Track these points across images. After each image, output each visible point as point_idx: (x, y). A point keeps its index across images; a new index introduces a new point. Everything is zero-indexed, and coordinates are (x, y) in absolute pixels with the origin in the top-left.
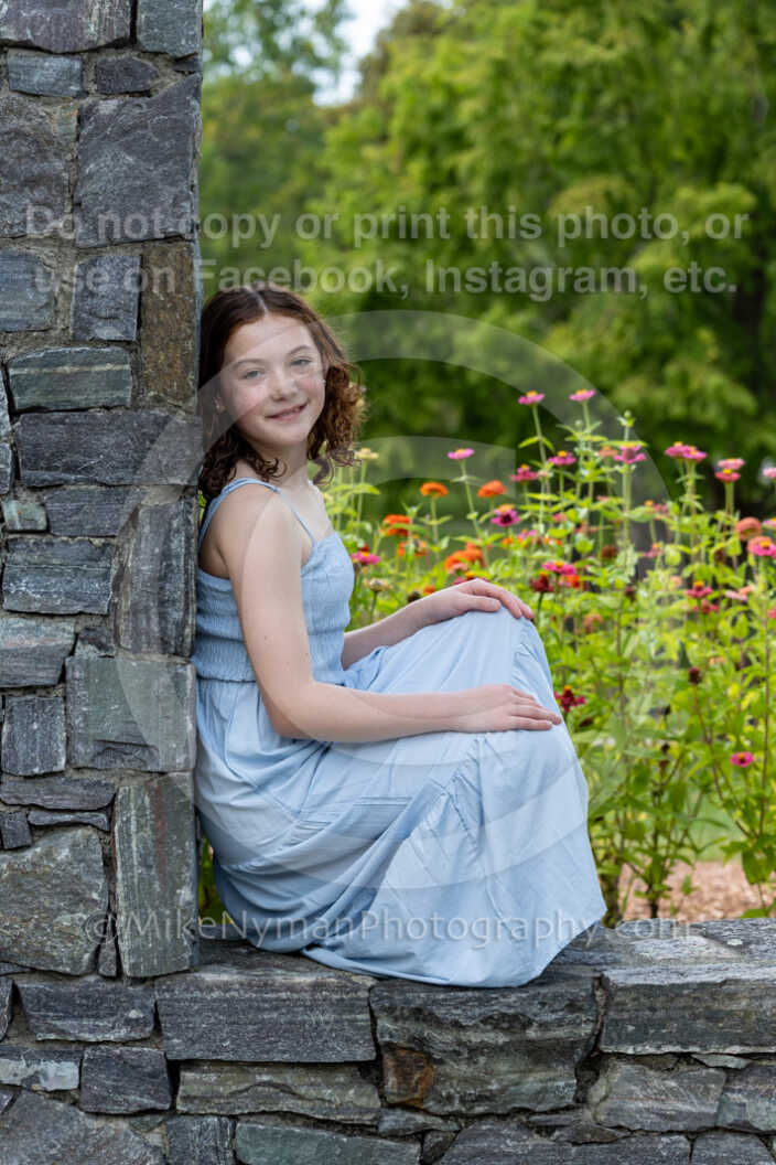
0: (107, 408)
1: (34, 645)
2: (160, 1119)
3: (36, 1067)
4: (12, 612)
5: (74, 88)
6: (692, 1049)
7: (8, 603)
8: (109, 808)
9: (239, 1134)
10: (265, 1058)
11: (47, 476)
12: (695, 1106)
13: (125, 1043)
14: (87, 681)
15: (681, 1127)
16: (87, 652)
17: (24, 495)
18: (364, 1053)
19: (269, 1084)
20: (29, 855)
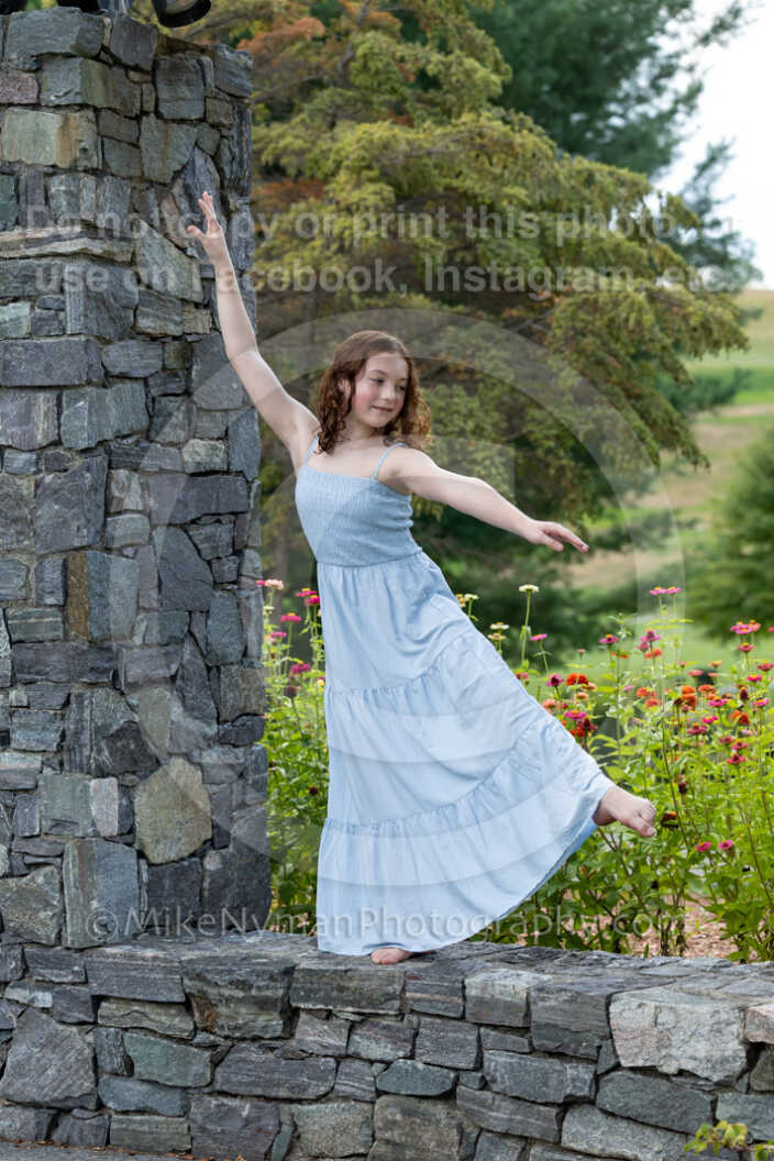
0: (53, 641)
1: (24, 766)
2: (90, 1027)
3: (34, 995)
4: (16, 750)
5: (33, 469)
6: (330, 1007)
7: (13, 745)
8: (61, 856)
9: (126, 1038)
10: (131, 996)
11: (28, 677)
12: (336, 1041)
13: (74, 984)
14: (46, 786)
15: (330, 1052)
16: (48, 771)
17: (19, 687)
18: (178, 997)
19: (137, 1011)
20: (25, 880)
